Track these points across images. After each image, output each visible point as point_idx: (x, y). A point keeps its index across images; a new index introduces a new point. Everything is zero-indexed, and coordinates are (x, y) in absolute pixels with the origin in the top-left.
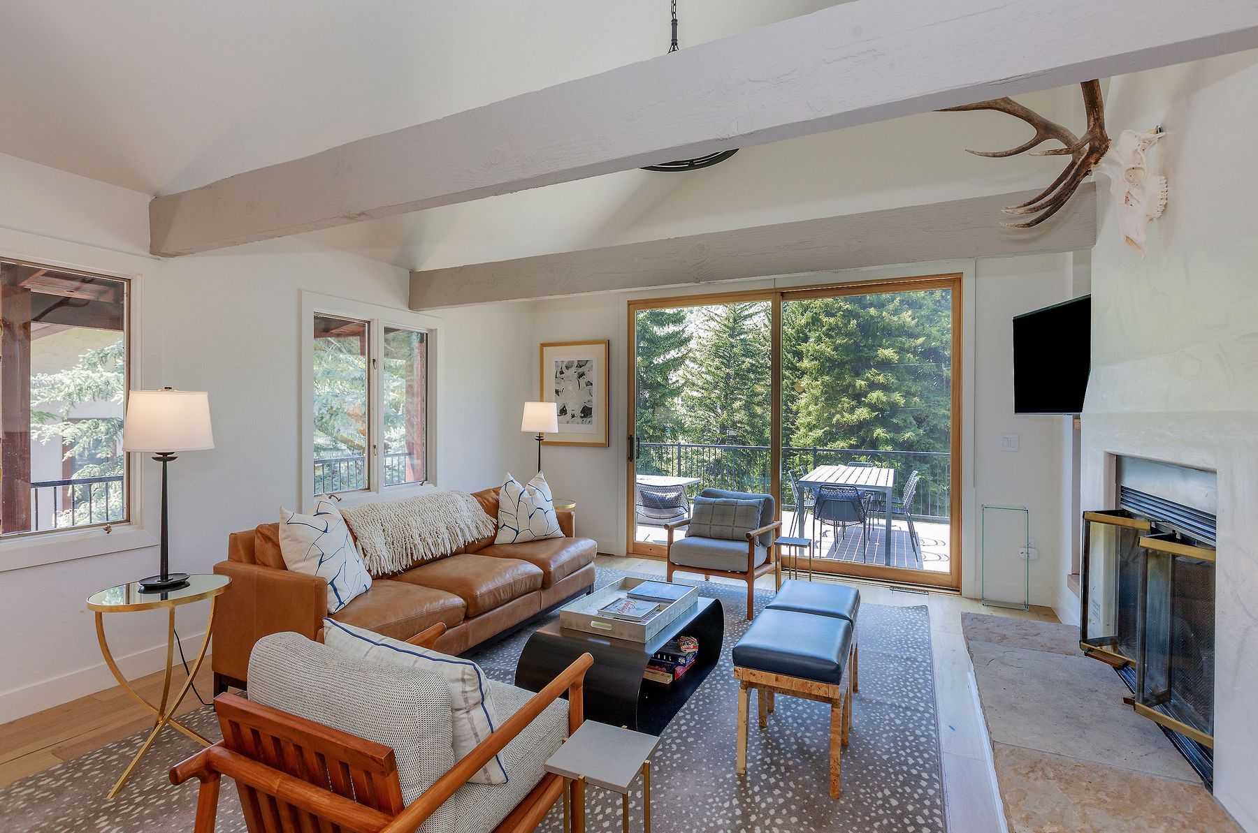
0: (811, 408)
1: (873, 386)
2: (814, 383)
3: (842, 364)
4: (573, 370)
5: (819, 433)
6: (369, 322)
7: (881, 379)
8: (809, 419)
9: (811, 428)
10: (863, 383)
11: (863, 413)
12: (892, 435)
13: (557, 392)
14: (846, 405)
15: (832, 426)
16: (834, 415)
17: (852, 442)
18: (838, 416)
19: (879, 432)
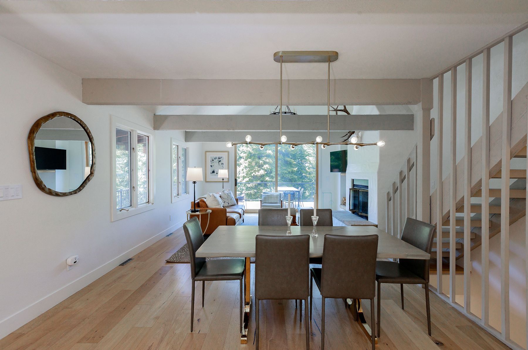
0: (245, 170)
1: (265, 163)
2: (246, 162)
3: (254, 155)
4: (217, 159)
5: (247, 179)
6: (178, 146)
7: (268, 160)
8: (243, 174)
9: (244, 177)
10: (262, 162)
11: (262, 172)
12: (271, 179)
13: (211, 166)
14: (256, 169)
15: (252, 176)
16: (252, 173)
17: (258, 182)
18: (254, 173)
19: (267, 179)
